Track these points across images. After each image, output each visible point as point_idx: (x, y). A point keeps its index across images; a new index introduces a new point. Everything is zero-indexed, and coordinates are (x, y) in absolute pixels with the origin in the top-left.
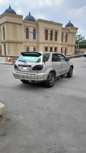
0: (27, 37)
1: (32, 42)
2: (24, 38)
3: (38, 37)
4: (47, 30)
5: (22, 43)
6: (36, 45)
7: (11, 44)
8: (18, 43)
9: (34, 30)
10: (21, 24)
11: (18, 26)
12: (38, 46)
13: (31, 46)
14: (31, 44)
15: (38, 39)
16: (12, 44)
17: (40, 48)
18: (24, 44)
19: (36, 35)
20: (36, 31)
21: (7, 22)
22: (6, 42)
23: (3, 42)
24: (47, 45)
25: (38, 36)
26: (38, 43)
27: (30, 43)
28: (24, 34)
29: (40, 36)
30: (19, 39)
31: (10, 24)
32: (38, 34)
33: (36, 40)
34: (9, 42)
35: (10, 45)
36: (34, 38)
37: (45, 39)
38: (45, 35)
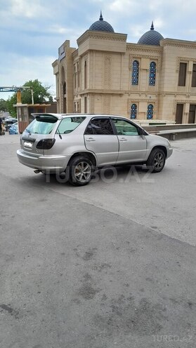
0: (135, 82)
1: (145, 93)
2: (126, 85)
3: (160, 81)
4: (186, 64)
5: (121, 95)
6: (154, 98)
7: (97, 98)
8: (112, 94)
9: (153, 65)
10: (121, 54)
11: (115, 59)
12: (159, 101)
13: (143, 101)
14: (143, 97)
15: (160, 84)
16: (99, 97)
17: (164, 105)
18: (126, 97)
19: (157, 75)
20: (158, 67)
21: (91, 51)
22: (87, 94)
23: (84, 94)
24: (181, 99)
25: (161, 76)
26: (159, 94)
27: (140, 93)
28: (128, 75)
29: (166, 78)
30: (115, 87)
31: (97, 55)
32: (161, 73)
33: (156, 88)
34: (93, 94)
35: (96, 100)
36: (152, 82)
37: (179, 85)
38: (178, 75)
